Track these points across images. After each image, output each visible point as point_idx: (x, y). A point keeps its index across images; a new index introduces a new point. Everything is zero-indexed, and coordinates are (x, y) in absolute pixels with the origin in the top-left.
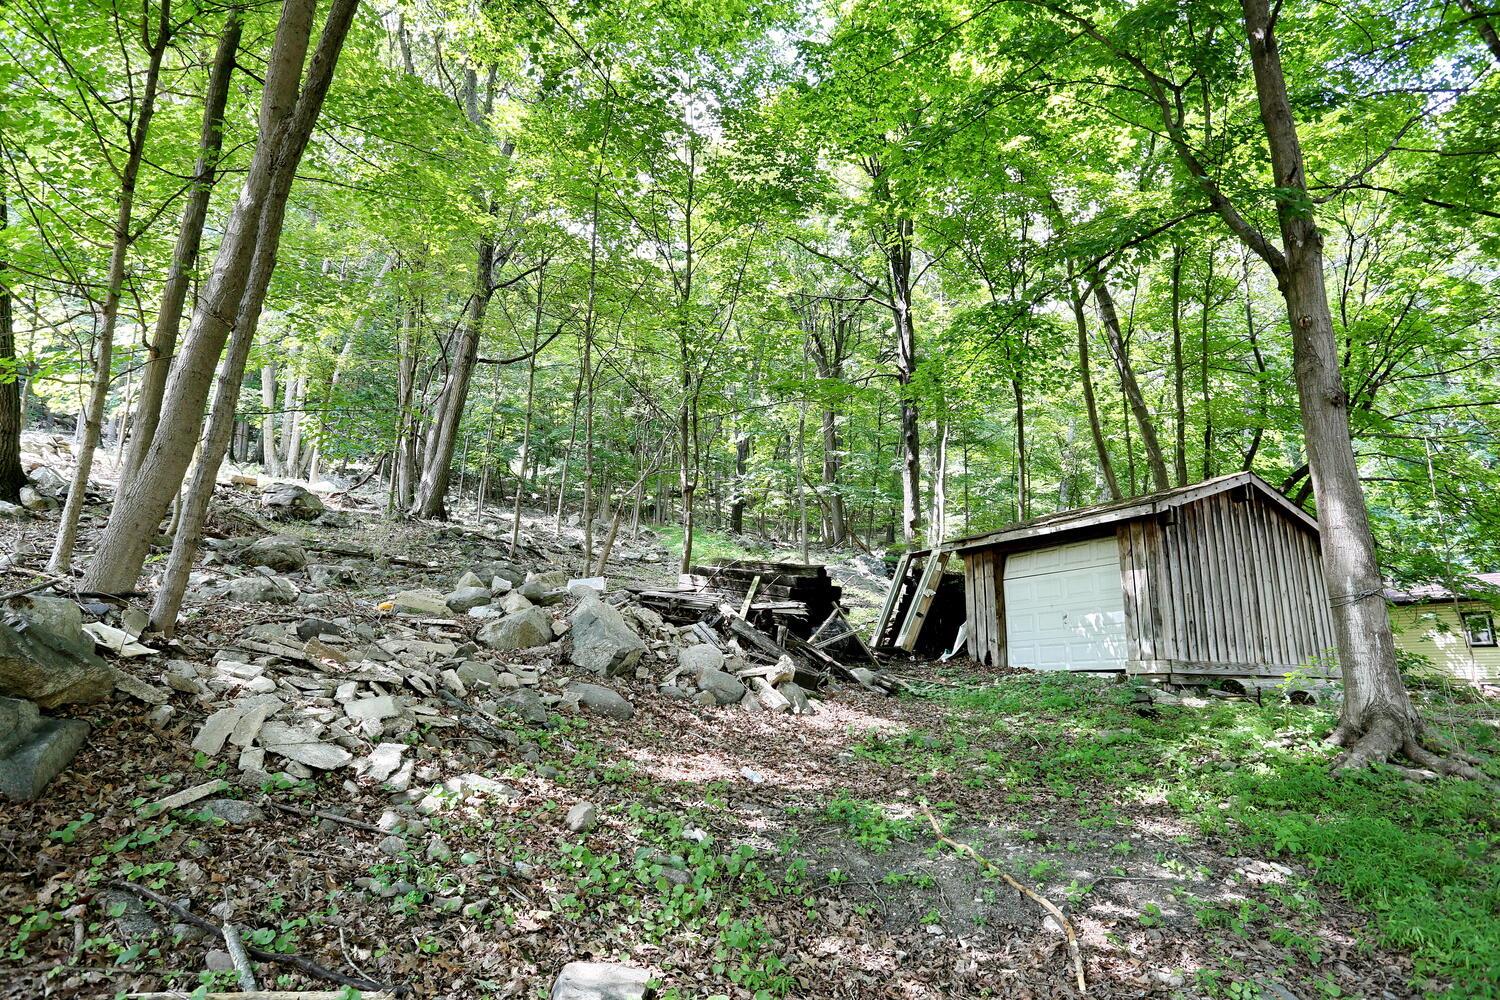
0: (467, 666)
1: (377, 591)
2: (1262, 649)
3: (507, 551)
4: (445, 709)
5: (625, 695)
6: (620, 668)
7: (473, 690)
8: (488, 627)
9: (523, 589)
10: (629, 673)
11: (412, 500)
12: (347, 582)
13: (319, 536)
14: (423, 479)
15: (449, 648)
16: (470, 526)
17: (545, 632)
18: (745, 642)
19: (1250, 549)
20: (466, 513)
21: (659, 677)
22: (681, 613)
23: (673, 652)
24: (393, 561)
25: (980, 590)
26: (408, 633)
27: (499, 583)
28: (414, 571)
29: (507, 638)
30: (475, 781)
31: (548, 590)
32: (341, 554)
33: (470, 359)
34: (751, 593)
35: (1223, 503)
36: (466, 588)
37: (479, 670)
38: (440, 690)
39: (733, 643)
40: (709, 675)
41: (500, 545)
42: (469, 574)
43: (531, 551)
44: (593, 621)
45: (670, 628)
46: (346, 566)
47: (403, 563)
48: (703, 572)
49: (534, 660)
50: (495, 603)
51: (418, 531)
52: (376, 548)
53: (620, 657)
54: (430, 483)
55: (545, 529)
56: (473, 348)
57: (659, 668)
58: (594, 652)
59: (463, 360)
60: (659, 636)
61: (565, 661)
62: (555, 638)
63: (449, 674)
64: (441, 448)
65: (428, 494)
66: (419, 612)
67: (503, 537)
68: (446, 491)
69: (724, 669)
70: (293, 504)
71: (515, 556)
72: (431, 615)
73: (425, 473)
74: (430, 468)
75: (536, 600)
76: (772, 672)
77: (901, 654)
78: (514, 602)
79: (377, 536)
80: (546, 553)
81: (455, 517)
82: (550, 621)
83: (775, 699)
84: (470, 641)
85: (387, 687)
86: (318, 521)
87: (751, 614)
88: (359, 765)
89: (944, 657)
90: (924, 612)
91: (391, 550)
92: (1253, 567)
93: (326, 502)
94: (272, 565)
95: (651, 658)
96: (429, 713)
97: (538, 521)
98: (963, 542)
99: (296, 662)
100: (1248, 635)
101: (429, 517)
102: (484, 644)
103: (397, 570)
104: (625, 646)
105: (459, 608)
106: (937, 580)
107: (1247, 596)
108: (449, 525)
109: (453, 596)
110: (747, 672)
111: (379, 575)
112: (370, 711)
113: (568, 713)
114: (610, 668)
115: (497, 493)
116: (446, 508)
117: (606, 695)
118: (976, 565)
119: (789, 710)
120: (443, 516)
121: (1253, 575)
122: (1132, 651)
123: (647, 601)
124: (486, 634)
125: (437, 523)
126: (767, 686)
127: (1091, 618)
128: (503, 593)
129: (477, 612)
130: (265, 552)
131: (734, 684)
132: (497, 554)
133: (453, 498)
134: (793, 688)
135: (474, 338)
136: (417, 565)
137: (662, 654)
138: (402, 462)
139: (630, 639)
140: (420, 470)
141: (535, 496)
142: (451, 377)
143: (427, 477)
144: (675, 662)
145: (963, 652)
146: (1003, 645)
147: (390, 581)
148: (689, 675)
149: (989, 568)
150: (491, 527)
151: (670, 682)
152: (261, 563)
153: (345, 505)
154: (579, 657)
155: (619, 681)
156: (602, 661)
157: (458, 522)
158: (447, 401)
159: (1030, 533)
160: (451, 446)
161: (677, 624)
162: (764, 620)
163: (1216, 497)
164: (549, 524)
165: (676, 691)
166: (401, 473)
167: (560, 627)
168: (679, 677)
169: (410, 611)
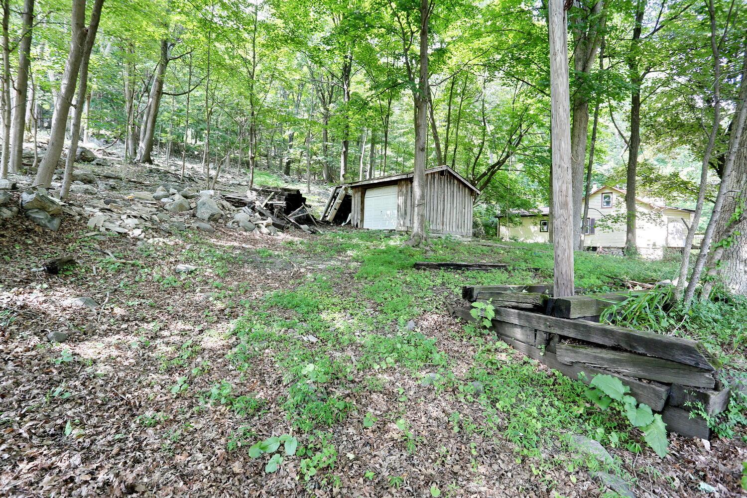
0: (160, 214)
1: (126, 192)
2: (443, 225)
3: (179, 179)
4: (153, 224)
5: (213, 227)
6: (213, 218)
7: (161, 221)
8: (168, 205)
9: (181, 193)
10: (216, 220)
11: (136, 153)
12: (113, 188)
13: (97, 169)
14: (140, 145)
15: (154, 210)
16: (162, 168)
17: (188, 207)
18: (261, 214)
19: (444, 192)
20: (162, 161)
21: (226, 222)
22: (239, 203)
23: (232, 215)
24: (130, 181)
25: (356, 201)
26: (140, 205)
27: (172, 191)
28: (138, 185)
29: (174, 208)
30: (161, 239)
31: (191, 193)
32: (108, 177)
33: (160, 93)
34: (269, 198)
35: (437, 176)
36: (160, 192)
37: (164, 216)
38: (151, 220)
39: (257, 214)
40: (243, 222)
41: (176, 176)
42: (161, 187)
43: (190, 179)
44: (204, 204)
45: (234, 208)
46: (112, 182)
47: (135, 182)
48: (255, 190)
49: (184, 215)
50: (171, 197)
51: (140, 168)
52: (122, 175)
53: (212, 215)
54: (144, 147)
55: (197, 170)
56: (161, 87)
57: (227, 220)
58: (203, 213)
59: (156, 93)
60: (229, 210)
61: (194, 216)
62: (191, 209)
63: (154, 216)
64: (148, 132)
65: (143, 153)
66: (143, 199)
67: (178, 172)
68: (152, 150)
69: (250, 221)
70: (81, 154)
71: (183, 180)
72: (148, 200)
73: (140, 142)
74: (143, 141)
75: (186, 197)
76: (265, 222)
77: (328, 223)
78: (178, 197)
79: (121, 169)
80: (196, 180)
81: (156, 162)
82: (189, 204)
83: (265, 230)
84: (161, 208)
85: (135, 217)
86: (93, 162)
87: (266, 205)
88: (130, 233)
89: (343, 224)
90: (337, 208)
91: (129, 176)
92: (444, 198)
93: (96, 154)
94: (82, 181)
95: (224, 216)
96: (149, 224)
97: (195, 166)
98: (351, 184)
99: (107, 209)
100: (439, 221)
101: (144, 162)
102: (166, 210)
103: (132, 184)
104: (214, 212)
105: (158, 198)
106: (343, 197)
107: (440, 207)
108: (153, 167)
109: (155, 194)
110: (257, 222)
111: (125, 186)
112: (132, 222)
113: (193, 229)
114: (209, 218)
115: (176, 151)
116: (152, 158)
117: (207, 226)
118: (356, 192)
119: (269, 234)
120: (151, 162)
121: (444, 201)
122: (398, 223)
123: (228, 199)
124: (167, 207)
125: (147, 165)
126: (263, 227)
127: (388, 212)
128: (174, 194)
129: (163, 200)
130: (78, 176)
131: (251, 226)
132: (174, 179)
133: (155, 153)
134: (272, 228)
135: (161, 83)
136: (140, 183)
137: (229, 216)
138: (130, 137)
139: (217, 209)
140: (139, 140)
141: (196, 153)
142: (151, 99)
143: (142, 145)
144: (233, 218)
145: (350, 223)
146: (362, 221)
147: (130, 188)
148: (237, 222)
149: (360, 193)
150: (173, 168)
151: (230, 224)
152: (77, 180)
153: (104, 155)
154: (198, 215)
155: (212, 223)
156: (206, 216)
157: (158, 165)
158: (150, 110)
159: (371, 182)
160: (152, 131)
161: (236, 207)
162: (270, 207)
163: (434, 173)
164: (200, 168)
165: (231, 226)
166: (130, 142)
167: (193, 205)
168: (233, 222)
169: (140, 198)
